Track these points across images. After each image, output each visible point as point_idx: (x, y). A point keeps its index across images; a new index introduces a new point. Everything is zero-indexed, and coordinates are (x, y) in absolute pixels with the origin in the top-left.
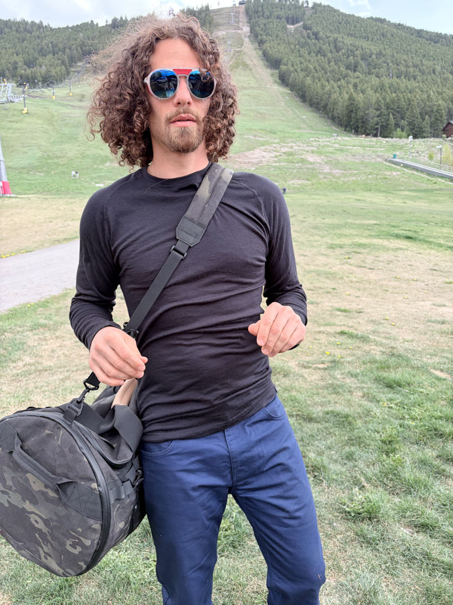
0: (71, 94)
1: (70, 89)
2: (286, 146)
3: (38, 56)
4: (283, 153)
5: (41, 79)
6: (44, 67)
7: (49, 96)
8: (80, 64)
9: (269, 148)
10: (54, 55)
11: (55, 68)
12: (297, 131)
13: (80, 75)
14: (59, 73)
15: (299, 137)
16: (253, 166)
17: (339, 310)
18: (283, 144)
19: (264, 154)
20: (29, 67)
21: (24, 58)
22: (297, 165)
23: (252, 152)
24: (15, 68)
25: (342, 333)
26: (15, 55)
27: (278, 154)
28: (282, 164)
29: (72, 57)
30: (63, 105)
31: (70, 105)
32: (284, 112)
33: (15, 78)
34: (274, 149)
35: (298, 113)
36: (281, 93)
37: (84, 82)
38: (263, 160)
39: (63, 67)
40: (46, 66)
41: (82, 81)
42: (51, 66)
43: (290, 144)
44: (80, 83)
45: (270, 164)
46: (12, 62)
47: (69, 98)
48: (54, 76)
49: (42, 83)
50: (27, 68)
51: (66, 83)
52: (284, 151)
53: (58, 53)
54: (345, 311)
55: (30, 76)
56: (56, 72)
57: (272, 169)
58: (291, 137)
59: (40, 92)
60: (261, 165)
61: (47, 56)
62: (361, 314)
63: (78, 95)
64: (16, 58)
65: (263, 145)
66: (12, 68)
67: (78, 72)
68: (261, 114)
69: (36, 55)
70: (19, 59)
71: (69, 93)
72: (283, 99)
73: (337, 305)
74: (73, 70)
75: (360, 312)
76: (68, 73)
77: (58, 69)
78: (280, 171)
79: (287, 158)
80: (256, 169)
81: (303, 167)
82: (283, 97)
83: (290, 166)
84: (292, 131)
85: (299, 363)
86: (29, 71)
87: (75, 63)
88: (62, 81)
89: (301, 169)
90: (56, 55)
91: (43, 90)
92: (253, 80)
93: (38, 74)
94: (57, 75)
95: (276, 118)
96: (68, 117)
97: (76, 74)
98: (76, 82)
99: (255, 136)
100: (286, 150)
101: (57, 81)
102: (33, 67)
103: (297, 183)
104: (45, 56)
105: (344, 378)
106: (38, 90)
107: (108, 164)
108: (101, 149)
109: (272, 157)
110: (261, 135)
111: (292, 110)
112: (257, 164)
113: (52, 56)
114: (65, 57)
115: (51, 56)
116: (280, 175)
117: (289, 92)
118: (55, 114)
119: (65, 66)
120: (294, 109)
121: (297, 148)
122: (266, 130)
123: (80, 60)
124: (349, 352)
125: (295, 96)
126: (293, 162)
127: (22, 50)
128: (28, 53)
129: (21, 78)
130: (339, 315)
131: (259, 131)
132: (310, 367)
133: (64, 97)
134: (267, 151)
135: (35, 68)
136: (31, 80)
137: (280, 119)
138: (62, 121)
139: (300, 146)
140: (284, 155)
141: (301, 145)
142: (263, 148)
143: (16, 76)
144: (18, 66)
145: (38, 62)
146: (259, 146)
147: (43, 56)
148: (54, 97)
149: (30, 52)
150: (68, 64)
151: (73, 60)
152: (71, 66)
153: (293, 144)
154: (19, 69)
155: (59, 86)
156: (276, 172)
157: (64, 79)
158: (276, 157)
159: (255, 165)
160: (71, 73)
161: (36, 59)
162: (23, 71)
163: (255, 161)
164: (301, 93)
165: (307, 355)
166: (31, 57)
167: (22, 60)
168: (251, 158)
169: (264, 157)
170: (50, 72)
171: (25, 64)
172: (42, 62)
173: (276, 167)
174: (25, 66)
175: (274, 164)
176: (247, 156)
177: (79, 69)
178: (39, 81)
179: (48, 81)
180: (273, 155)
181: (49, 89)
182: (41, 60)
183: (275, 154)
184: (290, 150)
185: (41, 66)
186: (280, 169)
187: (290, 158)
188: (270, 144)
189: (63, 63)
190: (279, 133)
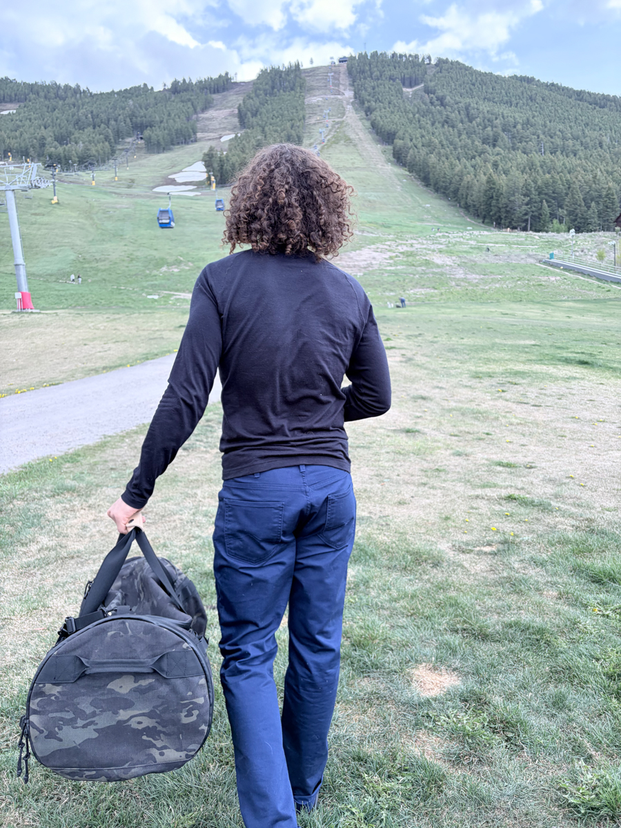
0: (116, 179)
1: (116, 173)
2: (405, 244)
3: (73, 130)
4: (401, 253)
5: (77, 159)
6: (81, 144)
7: (87, 181)
8: (129, 140)
9: (381, 246)
10: (94, 128)
11: (96, 145)
12: (418, 224)
13: (129, 154)
14: (101, 152)
15: (421, 232)
16: (360, 271)
17: (500, 464)
18: (401, 242)
19: (375, 254)
20: (61, 144)
21: (54, 132)
22: (419, 269)
23: (358, 252)
24: (43, 145)
25: (510, 498)
26: (43, 127)
27: (394, 254)
28: (399, 267)
29: (118, 131)
30: (106, 193)
31: (115, 193)
32: (401, 199)
33: (42, 158)
34: (388, 247)
35: (420, 201)
36: (397, 175)
37: (134, 163)
38: (374, 262)
39: (107, 143)
40: (83, 143)
41: (131, 162)
42: (90, 142)
43: (410, 242)
44: (129, 164)
45: (382, 267)
46: (38, 137)
47: (113, 184)
48: (94, 156)
49: (79, 165)
50: (58, 145)
51: (110, 164)
52: (402, 251)
53: (99, 126)
54: (508, 465)
55: (62, 155)
56: (97, 151)
57: (386, 275)
58: (411, 232)
59: (75, 176)
60: (370, 269)
61: (86, 130)
62: (532, 470)
63: (125, 180)
64: (43, 132)
65: (373, 244)
66: (38, 144)
67: (127, 150)
68: (370, 201)
69: (71, 128)
70: (48, 134)
71: (114, 178)
72: (399, 183)
73: (496, 458)
74: (120, 147)
75: (531, 467)
76: (113, 152)
77: (100, 146)
78: (396, 278)
79: (405, 259)
80: (365, 274)
81: (427, 271)
82: (399, 180)
83: (411, 270)
84: (412, 224)
85: (454, 546)
86: (60, 149)
87: (123, 139)
88: (104, 162)
89: (426, 274)
90: (97, 128)
91: (79, 173)
92: (359, 158)
93: (74, 152)
94: (99, 154)
95: (390, 207)
96: (113, 208)
97: (124, 153)
98: (123, 163)
99: (363, 231)
100: (406, 248)
101: (97, 161)
102: (67, 144)
103: (420, 292)
104: (83, 129)
105: (525, 568)
106: (73, 173)
107: (164, 269)
108: (156, 250)
109: (386, 259)
110: (370, 230)
111: (412, 197)
112: (365, 268)
113: (92, 130)
114: (110, 131)
115: (90, 129)
116: (397, 282)
117: (408, 173)
118: (95, 204)
119: (110, 143)
120: (413, 195)
121: (419, 246)
122: (377, 224)
123: (129, 135)
124: (524, 527)
125: (415, 178)
126: (413, 265)
127: (52, 122)
128: (60, 125)
129: (50, 158)
130: (501, 472)
131: (368, 225)
132: (471, 551)
133: (107, 183)
134: (379, 250)
135: (69, 145)
136: (63, 160)
137: (395, 209)
138: (104, 213)
139: (423, 244)
140: (402, 256)
141: (425, 242)
142: (373, 246)
143: (43, 155)
144: (47, 142)
145: (73, 137)
146: (368, 245)
147: (80, 129)
148: (94, 183)
149: (62, 125)
150: (113, 140)
151: (119, 135)
152: (117, 142)
153: (414, 242)
154: (48, 147)
155: (101, 168)
156: (391, 279)
157: (108, 159)
158: (391, 258)
159: (363, 270)
160: (117, 152)
161: (71, 133)
162: (53, 148)
163: (362, 264)
164: (422, 175)
165: (464, 533)
166: (63, 131)
167: (51, 134)
168: (357, 261)
169: (374, 258)
170: (88, 150)
171: (56, 139)
172: (79, 138)
173: (391, 272)
174: (56, 143)
175: (388, 268)
176: (351, 258)
177: (128, 147)
178: (74, 162)
179: (86, 162)
180: (387, 257)
181: (87, 172)
182: (77, 135)
183: (389, 254)
184: (409, 249)
185: (76, 143)
186: (396, 274)
187: (410, 259)
188: (382, 241)
189: (107, 138)
190: (394, 227)
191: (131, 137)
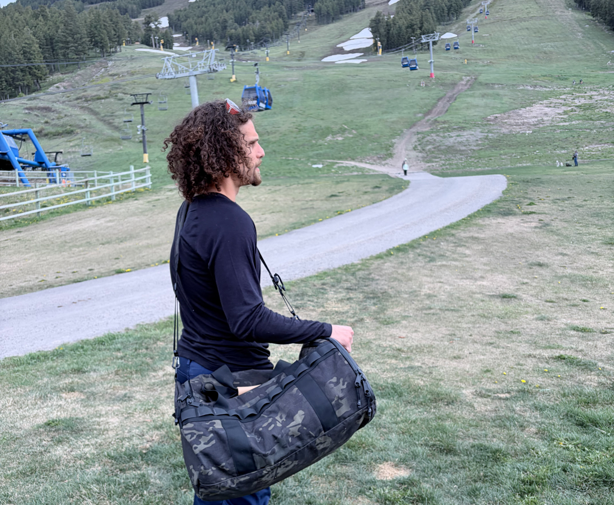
0: (288, 53)
1: (288, 47)
2: (582, 97)
3: (251, 10)
4: (577, 106)
5: (254, 38)
6: (258, 23)
7: (262, 58)
8: (301, 14)
9: (555, 101)
10: (269, 7)
11: (271, 23)
12: (601, 73)
13: (300, 27)
14: (276, 28)
15: (604, 82)
16: (529, 128)
18: (578, 94)
19: (547, 110)
20: (240, 25)
21: (234, 14)
22: (597, 123)
23: (528, 108)
24: (225, 28)
26: (225, 11)
27: (570, 108)
28: (574, 123)
29: (291, 7)
30: (278, 67)
31: (287, 67)
32: (581, 47)
33: (224, 40)
34: (563, 102)
35: (604, 47)
36: (578, 21)
37: (305, 36)
38: (545, 118)
39: (280, 20)
40: (260, 22)
41: (303, 35)
42: (266, 20)
43: (588, 94)
44: (301, 37)
45: (555, 123)
46: (221, 21)
47: (285, 58)
48: (269, 33)
49: (255, 43)
50: (238, 26)
51: (283, 39)
52: (579, 104)
55: (241, 35)
56: (272, 28)
57: (559, 131)
58: (591, 83)
59: (252, 54)
60: (541, 126)
61: (262, 9)
63: (296, 53)
64: (225, 15)
65: (546, 99)
66: (220, 27)
67: (298, 24)
68: (545, 53)
69: (249, 9)
70: (229, 17)
71: (286, 52)
72: (580, 29)
74: (293, 22)
76: (286, 27)
77: (274, 23)
78: (570, 134)
79: (582, 113)
80: (534, 132)
81: (607, 125)
82: (580, 26)
83: (587, 124)
84: (593, 74)
86: (240, 30)
87: (295, 13)
88: (278, 38)
89: (605, 128)
90: (273, 5)
91: (256, 51)
92: (536, 6)
93: (251, 31)
94: (273, 31)
95: (569, 56)
96: (284, 81)
97: (296, 27)
98: (295, 37)
99: (535, 86)
100: (583, 101)
101: (272, 38)
102: (245, 25)
103: (596, 148)
104: (260, 9)
106: (250, 52)
107: (329, 138)
108: (322, 119)
109: (559, 114)
110: (543, 84)
111: (595, 43)
112: (535, 125)
113: (268, 9)
114: (283, 7)
115: (266, 7)
116: (571, 139)
117: (591, 17)
118: (268, 79)
119: (283, 19)
120: (598, 42)
121: (599, 97)
122: (552, 76)
123: (301, 9)
125: (599, 22)
126: (591, 119)
127: (233, 5)
128: (239, 7)
129: (231, 39)
131: (541, 79)
133: (280, 57)
134: (552, 105)
135: (247, 25)
136: (242, 40)
137: (574, 58)
138: (276, 87)
139: (605, 95)
140: (578, 110)
141: (606, 93)
142: (545, 101)
143: (225, 37)
144: (228, 24)
145: (250, 17)
146: (540, 100)
147: (257, 9)
148: (268, 59)
149: (242, 6)
150: (286, 16)
151: (292, 10)
152: (290, 18)
153: (594, 93)
154: (229, 29)
155: (275, 44)
156: (564, 136)
157: (282, 35)
158: (565, 113)
159: (532, 127)
160: (290, 27)
161: (249, 14)
162: (235, 30)
163: (532, 121)
164: (608, 18)
166: (243, 12)
167: (232, 16)
168: (526, 118)
169: (546, 114)
170: (264, 28)
171: (236, 22)
172: (256, 17)
173: (564, 128)
174: (236, 24)
175: (562, 124)
176: (521, 115)
177: (300, 21)
178: (251, 41)
179: (262, 40)
180: (561, 112)
181: (262, 49)
182: (254, 15)
183: (564, 108)
184: (587, 102)
185: (254, 22)
186: (570, 130)
187: (588, 113)
188: (556, 95)
189: (281, 15)
190: (572, 79)
191: (303, 10)
